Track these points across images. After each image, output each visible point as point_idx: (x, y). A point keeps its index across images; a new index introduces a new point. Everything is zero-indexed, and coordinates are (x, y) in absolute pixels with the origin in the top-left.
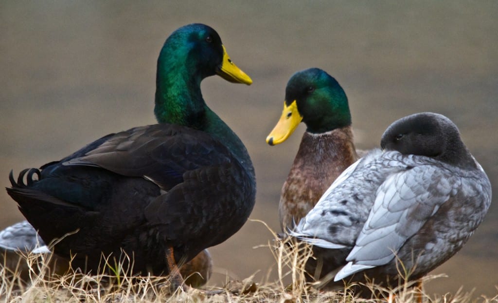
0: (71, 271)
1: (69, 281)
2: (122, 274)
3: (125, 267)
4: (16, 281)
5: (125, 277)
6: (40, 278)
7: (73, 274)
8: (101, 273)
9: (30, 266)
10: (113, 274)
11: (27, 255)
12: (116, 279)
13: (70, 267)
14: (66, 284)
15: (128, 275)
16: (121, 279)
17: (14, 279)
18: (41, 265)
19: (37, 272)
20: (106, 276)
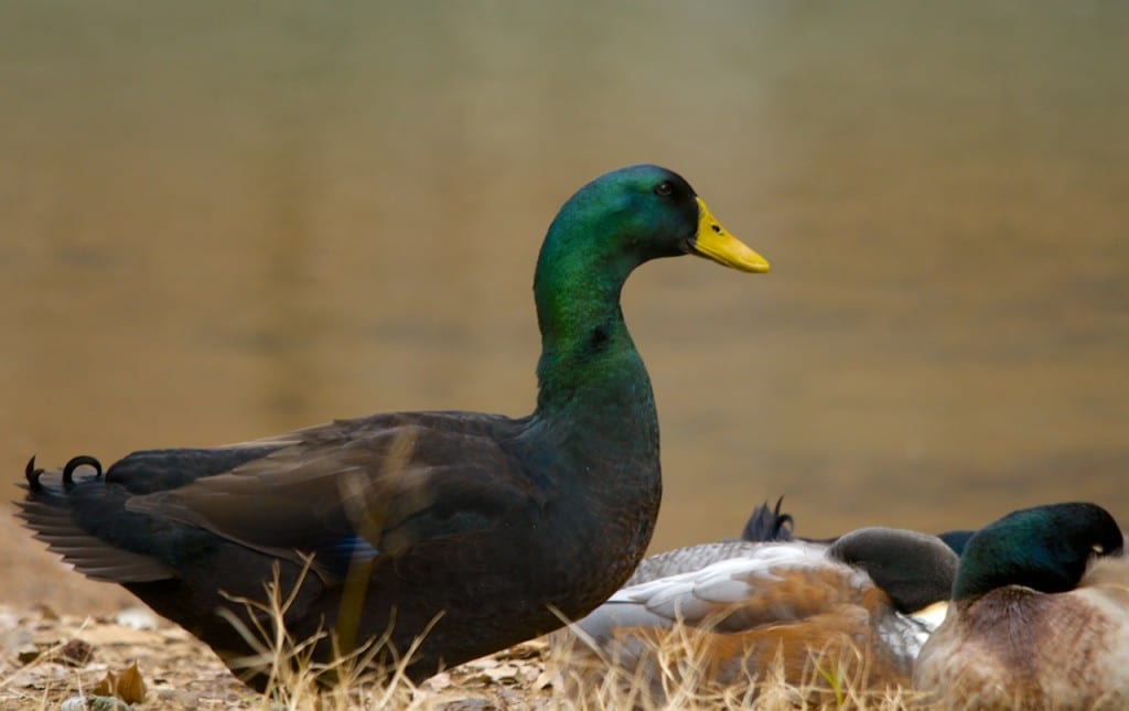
0: (745, 678)
1: (741, 697)
2: (845, 686)
3: (851, 673)
4: (638, 697)
5: (852, 692)
6: (686, 692)
7: (748, 683)
8: (807, 684)
9: (664, 665)
10: (829, 685)
11: (658, 643)
12: (834, 695)
13: (745, 670)
14: (736, 703)
15: (858, 688)
16: (844, 696)
17: (634, 692)
18: (685, 664)
19: (679, 679)
20: (817, 689)
